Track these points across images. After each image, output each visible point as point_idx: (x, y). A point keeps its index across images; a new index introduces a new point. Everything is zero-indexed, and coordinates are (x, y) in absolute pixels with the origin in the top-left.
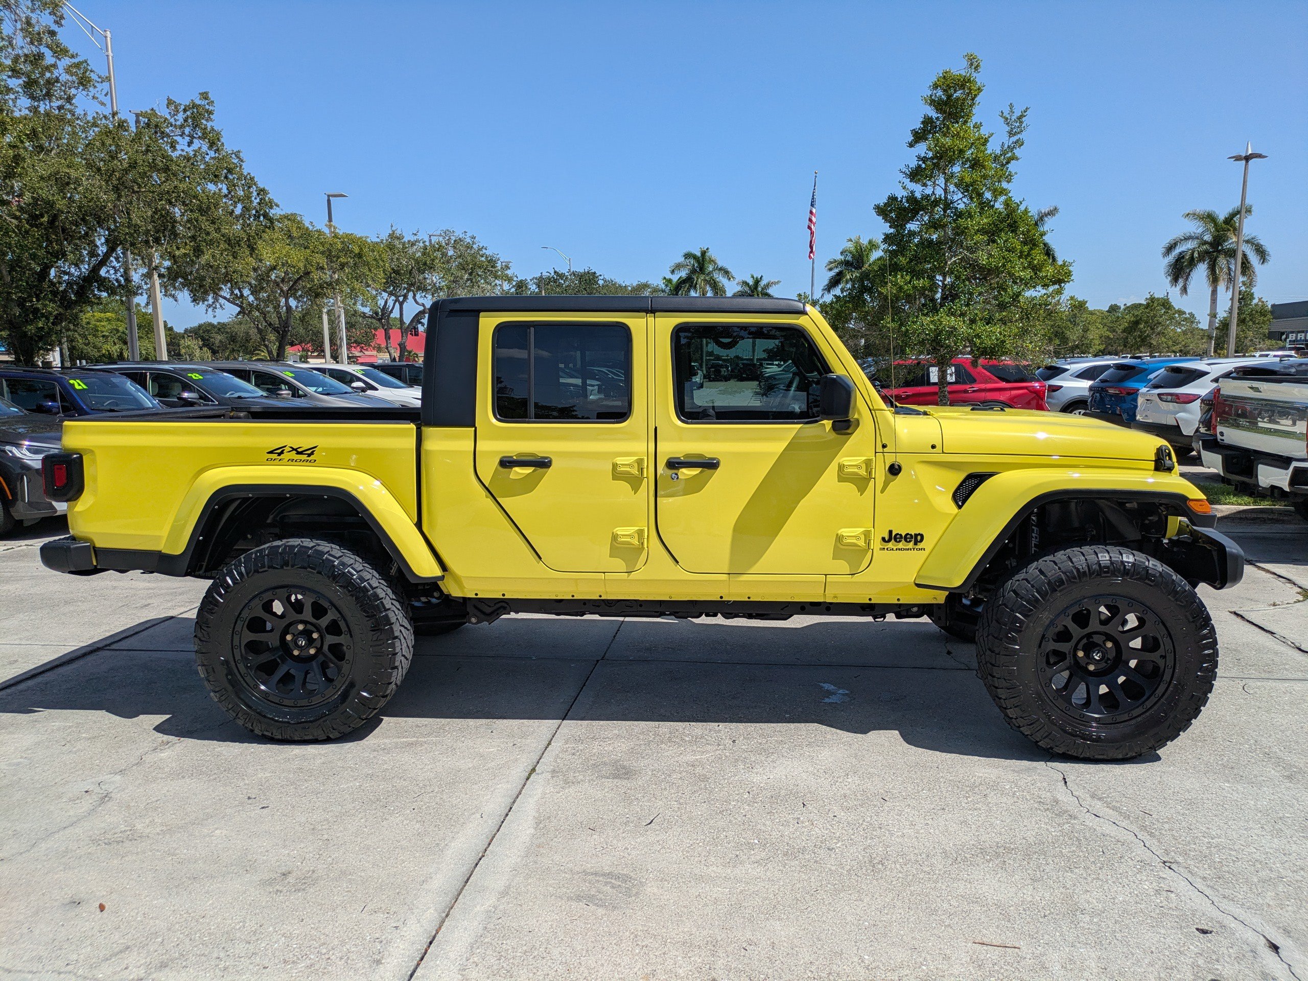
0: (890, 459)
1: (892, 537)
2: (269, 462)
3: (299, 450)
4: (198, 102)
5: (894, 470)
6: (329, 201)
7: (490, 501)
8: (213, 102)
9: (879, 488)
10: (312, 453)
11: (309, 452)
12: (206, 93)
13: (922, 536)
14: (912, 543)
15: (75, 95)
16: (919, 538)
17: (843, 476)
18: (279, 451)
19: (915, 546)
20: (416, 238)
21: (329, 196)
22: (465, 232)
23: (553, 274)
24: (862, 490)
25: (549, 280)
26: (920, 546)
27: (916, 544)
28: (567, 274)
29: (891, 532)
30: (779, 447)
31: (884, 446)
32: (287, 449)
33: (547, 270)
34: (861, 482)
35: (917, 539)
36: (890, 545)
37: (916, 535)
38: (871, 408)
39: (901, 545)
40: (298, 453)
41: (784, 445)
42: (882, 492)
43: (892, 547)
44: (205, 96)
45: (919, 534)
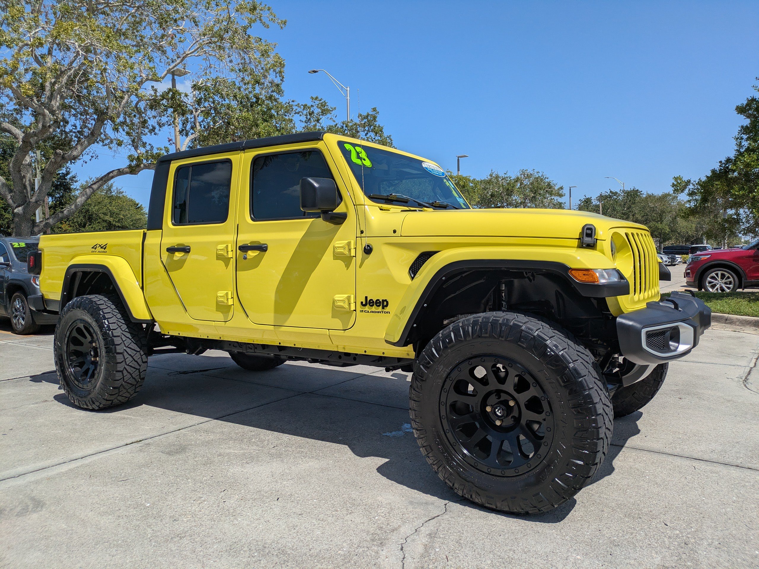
0: (366, 241)
1: (368, 303)
2: (93, 253)
3: (102, 246)
4: (371, 113)
5: (368, 250)
6: (458, 160)
7: (165, 274)
8: (378, 112)
9: (358, 265)
10: (105, 248)
11: (104, 247)
12: (375, 108)
13: (387, 303)
14: (381, 307)
15: (321, 118)
16: (385, 303)
17: (337, 256)
18: (94, 247)
19: (383, 310)
20: (506, 176)
21: (458, 157)
22: (534, 170)
23: (609, 193)
24: (348, 266)
25: (606, 197)
26: (387, 309)
27: (383, 308)
28: (619, 192)
29: (366, 298)
30: (299, 235)
31: (362, 232)
32: (98, 246)
33: (605, 191)
34: (347, 260)
35: (383, 304)
36: (367, 308)
37: (383, 301)
38: (355, 204)
39: (374, 308)
40: (102, 248)
41: (302, 233)
42: (360, 267)
43: (368, 310)
44: (374, 110)
45: (386, 300)
